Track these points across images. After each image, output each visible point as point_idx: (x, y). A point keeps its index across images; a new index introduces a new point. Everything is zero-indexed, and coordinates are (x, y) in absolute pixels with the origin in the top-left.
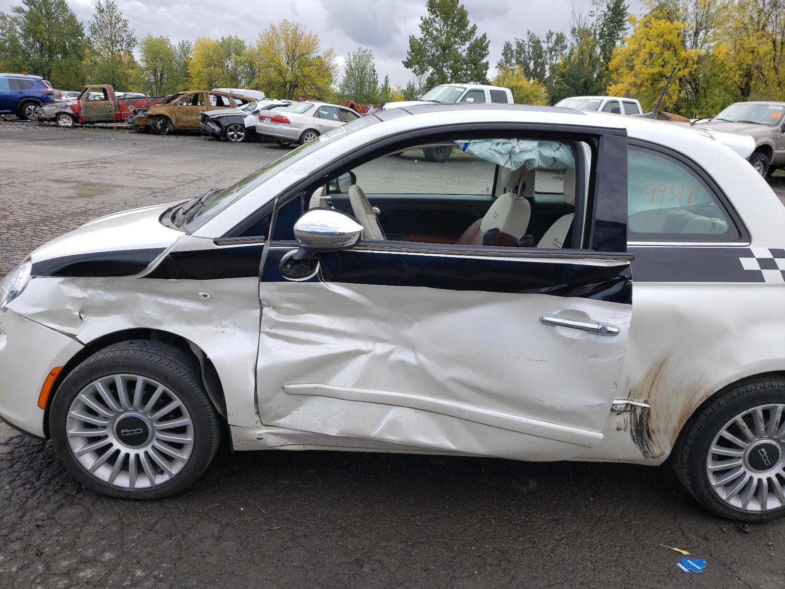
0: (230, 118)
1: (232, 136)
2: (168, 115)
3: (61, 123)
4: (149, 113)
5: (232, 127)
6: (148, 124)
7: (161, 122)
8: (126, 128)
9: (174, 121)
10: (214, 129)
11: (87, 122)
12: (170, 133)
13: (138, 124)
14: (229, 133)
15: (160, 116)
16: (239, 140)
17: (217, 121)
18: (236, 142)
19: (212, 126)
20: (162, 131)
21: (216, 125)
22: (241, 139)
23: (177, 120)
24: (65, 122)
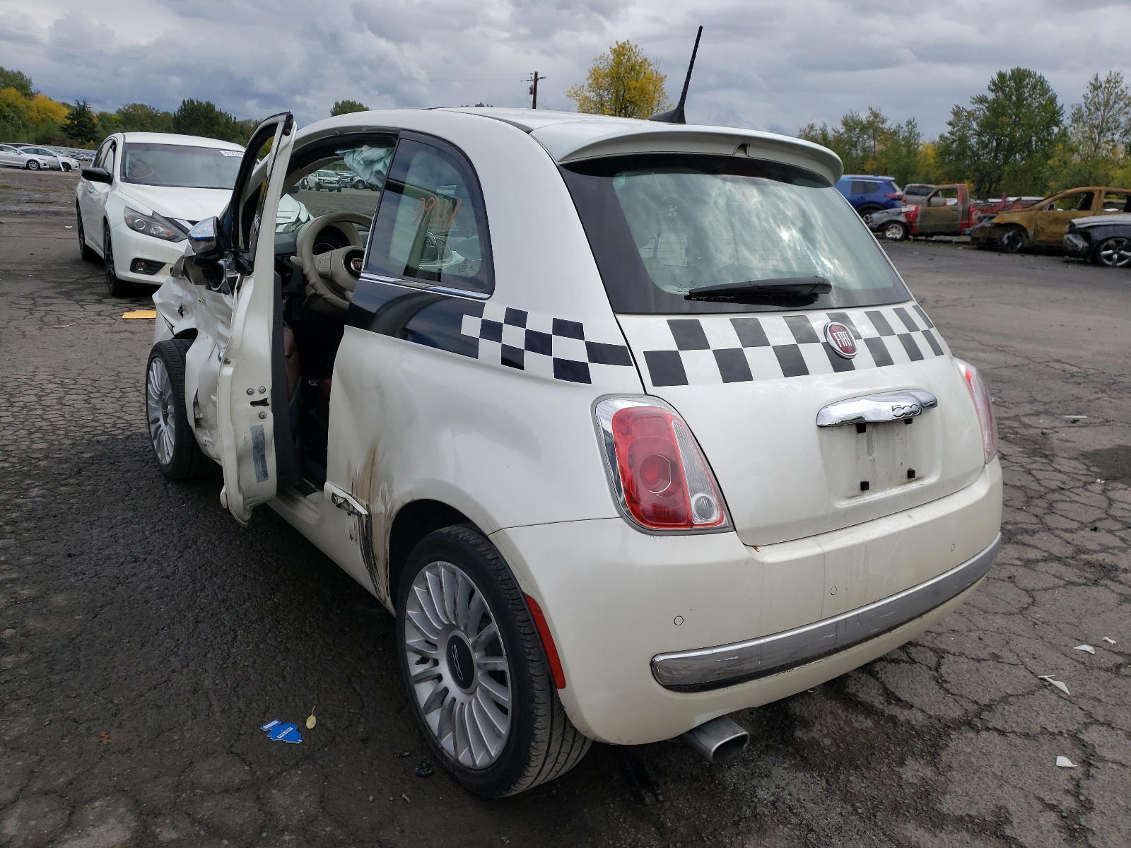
0: (1111, 227)
1: (1109, 257)
2: (1025, 224)
3: (889, 234)
4: (995, 221)
5: (1111, 242)
6: (993, 237)
7: (1011, 234)
8: (964, 243)
9: (1031, 233)
10: (1076, 246)
11: (921, 234)
12: (1023, 251)
13: (977, 236)
14: (1104, 253)
15: (1012, 226)
16: (1119, 264)
17: (1085, 233)
18: (1114, 266)
19: (1074, 241)
20: (1009, 247)
21: (1082, 239)
22: (1124, 262)
23: (1037, 232)
24: (894, 234)
